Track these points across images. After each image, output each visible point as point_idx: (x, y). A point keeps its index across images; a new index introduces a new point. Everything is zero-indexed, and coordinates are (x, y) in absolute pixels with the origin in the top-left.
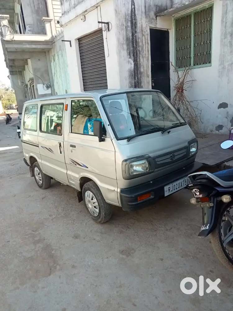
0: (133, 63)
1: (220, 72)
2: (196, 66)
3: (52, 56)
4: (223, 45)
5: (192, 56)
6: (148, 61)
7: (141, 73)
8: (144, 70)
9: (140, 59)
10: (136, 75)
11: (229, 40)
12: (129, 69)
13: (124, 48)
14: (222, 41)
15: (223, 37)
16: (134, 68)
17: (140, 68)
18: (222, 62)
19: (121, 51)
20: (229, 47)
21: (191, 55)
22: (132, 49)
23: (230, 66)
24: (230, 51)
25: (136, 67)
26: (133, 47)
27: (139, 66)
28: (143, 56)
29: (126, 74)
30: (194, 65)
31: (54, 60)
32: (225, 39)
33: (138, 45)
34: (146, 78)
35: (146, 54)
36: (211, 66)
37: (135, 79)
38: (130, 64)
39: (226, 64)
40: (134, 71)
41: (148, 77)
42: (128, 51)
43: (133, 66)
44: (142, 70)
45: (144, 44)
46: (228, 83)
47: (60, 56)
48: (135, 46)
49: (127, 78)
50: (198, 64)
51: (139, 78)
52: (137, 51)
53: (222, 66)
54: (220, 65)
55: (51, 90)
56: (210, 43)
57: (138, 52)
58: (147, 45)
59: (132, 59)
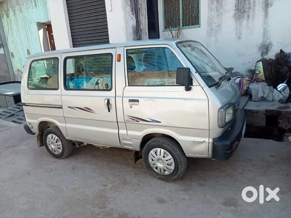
0: (135, 20)
1: (209, 33)
2: (185, 27)
3: (5, 11)
4: (210, 9)
5: (181, 18)
6: (145, 20)
7: (141, 30)
8: (143, 27)
9: (140, 16)
10: (138, 31)
11: (215, 6)
12: (133, 25)
13: (128, 4)
14: (210, 6)
15: (210, 3)
16: (136, 25)
17: (140, 25)
18: (210, 24)
19: (127, 7)
20: (216, 12)
21: (179, 16)
22: (134, 5)
23: (217, 27)
24: (217, 15)
25: (137, 24)
26: (135, 4)
27: (139, 24)
28: (142, 14)
29: (131, 30)
30: (183, 26)
31: (8, 17)
32: (212, 4)
33: (138, 3)
34: (144, 35)
35: (144, 13)
36: (200, 27)
37: (137, 36)
38: (133, 20)
39: (214, 26)
40: (136, 28)
41: (146, 34)
42: (132, 8)
43: (135, 22)
44: (142, 27)
45: (142, 2)
46: (216, 42)
47: (17, 12)
48: (136, 3)
49: (132, 34)
50: (186, 25)
51: (140, 35)
52: (137, 8)
53: (210, 27)
54: (208, 26)
55: (4, 50)
56: (198, 7)
57: (138, 10)
58: (144, 3)
59: (134, 15)
